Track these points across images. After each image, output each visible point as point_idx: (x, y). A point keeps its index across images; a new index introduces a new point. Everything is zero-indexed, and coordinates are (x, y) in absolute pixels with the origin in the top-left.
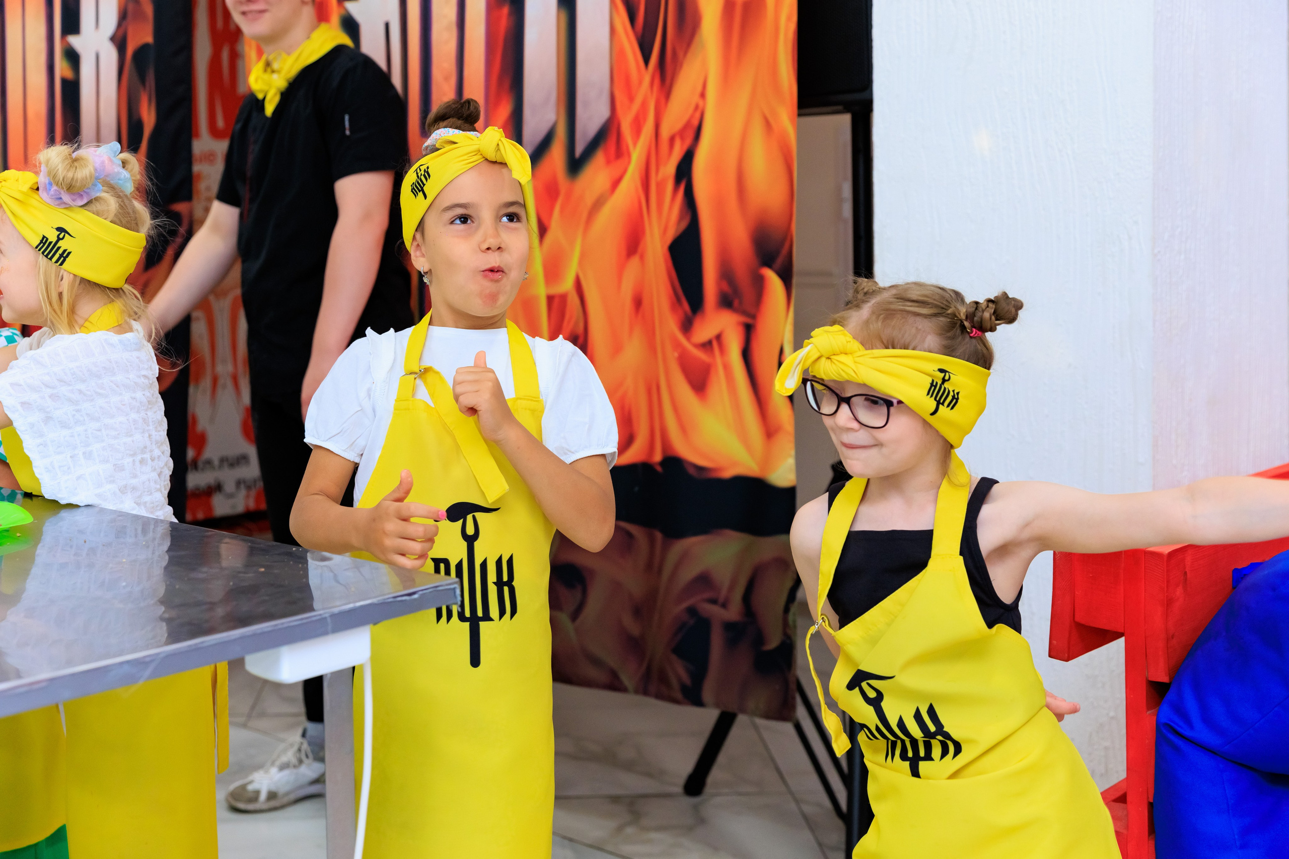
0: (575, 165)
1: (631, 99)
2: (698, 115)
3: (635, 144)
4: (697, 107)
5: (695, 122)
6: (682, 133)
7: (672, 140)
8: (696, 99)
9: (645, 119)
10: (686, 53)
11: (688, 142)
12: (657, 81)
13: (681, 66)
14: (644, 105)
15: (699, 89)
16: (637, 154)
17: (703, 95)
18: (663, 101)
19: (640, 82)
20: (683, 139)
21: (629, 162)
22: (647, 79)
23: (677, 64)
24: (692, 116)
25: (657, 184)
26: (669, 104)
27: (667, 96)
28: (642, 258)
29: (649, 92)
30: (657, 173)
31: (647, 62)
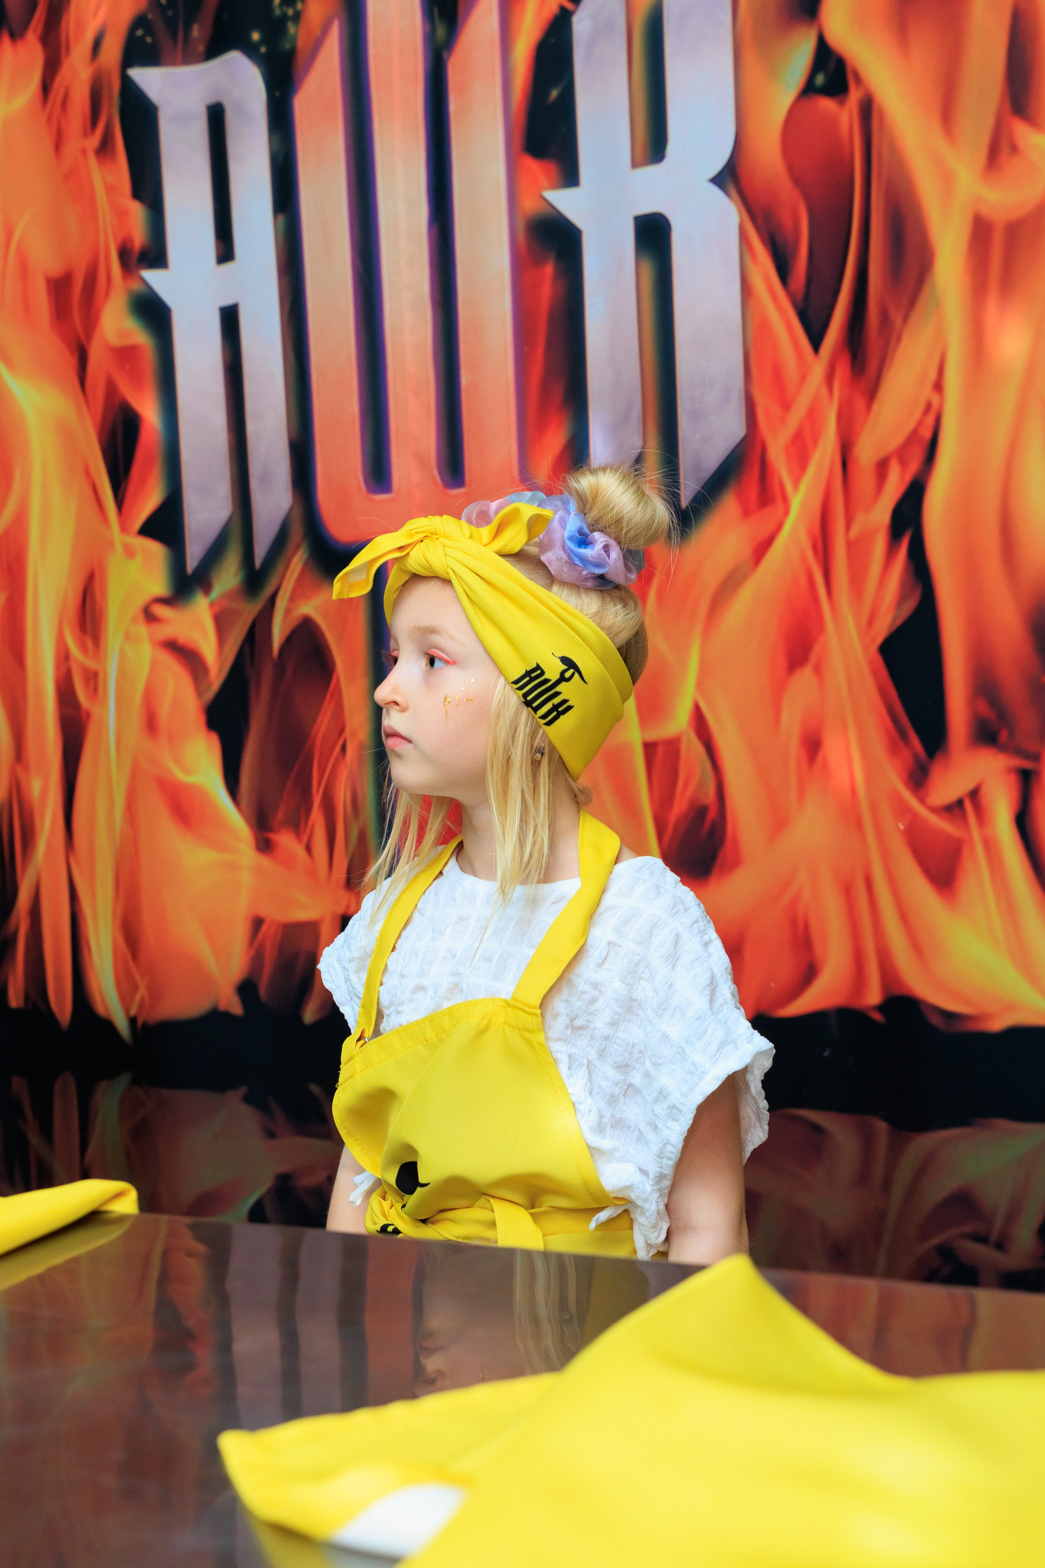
0: (683, 518)
1: (786, 405)
2: (930, 421)
3: (796, 483)
4: (929, 406)
5: (927, 433)
6: (902, 453)
7: (882, 467)
8: (927, 392)
9: (816, 440)
10: (906, 318)
11: (914, 467)
12: (843, 371)
13: (899, 339)
14: (813, 415)
15: (933, 375)
16: (800, 499)
17: (938, 387)
18: (860, 403)
19: (803, 378)
20: (903, 463)
21: (787, 512)
22: (818, 369)
23: (890, 337)
24: (920, 423)
25: (849, 544)
26: (876, 407)
27: (872, 394)
28: (818, 670)
29: (824, 391)
30: (848, 526)
31: (816, 343)
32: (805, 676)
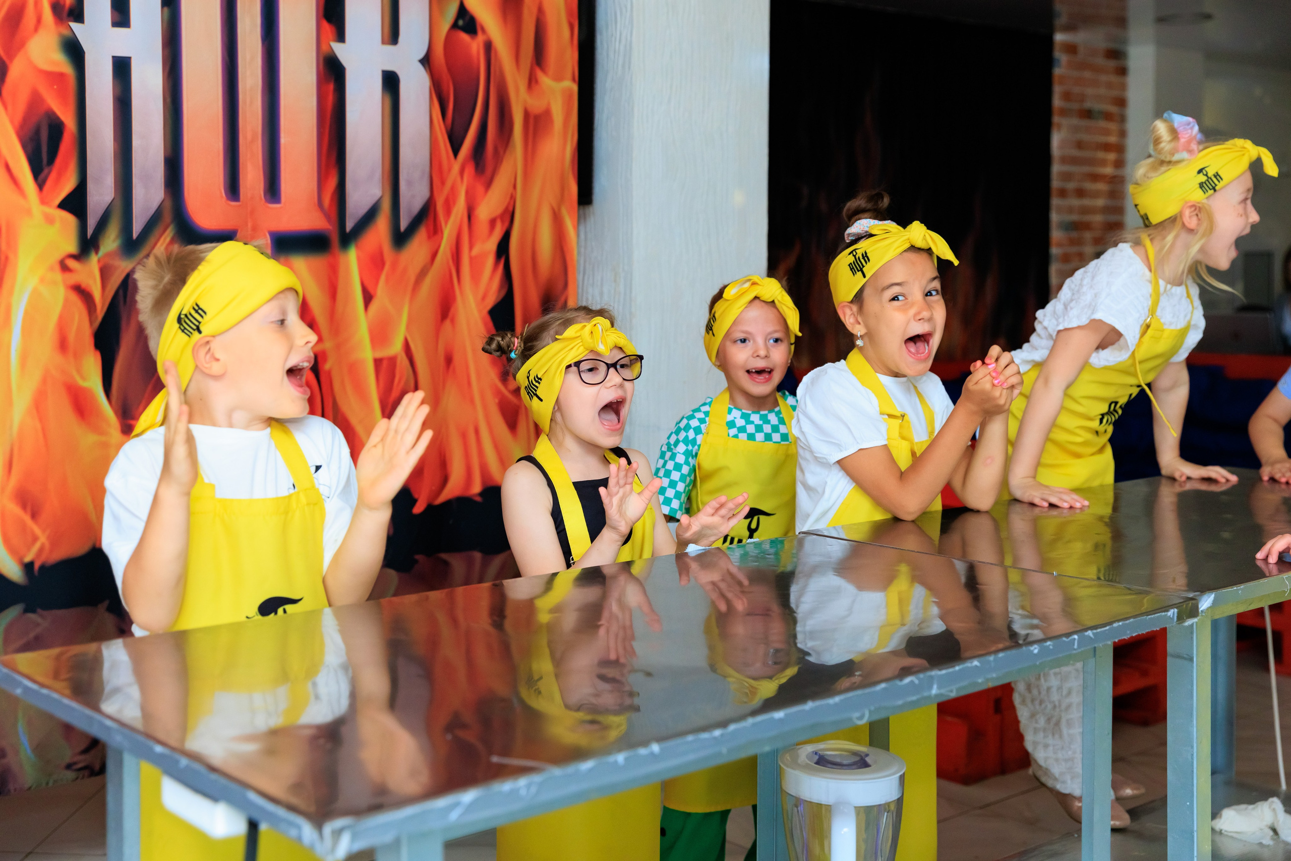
0: (400, 238)
1: (443, 183)
2: (512, 203)
3: (446, 223)
4: (511, 197)
5: (511, 209)
6: (502, 216)
7: (492, 223)
9: (454, 203)
10: (505, 152)
11: (507, 224)
12: (470, 170)
13: (502, 161)
14: (455, 187)
16: (448, 231)
17: (515, 187)
18: (480, 189)
19: (450, 170)
20: (503, 222)
21: (442, 238)
22: (456, 167)
23: (498, 159)
24: (509, 203)
25: (471, 259)
26: (490, 192)
27: (488, 185)
28: (453, 321)
29: (459, 179)
30: (471, 247)
31: (456, 151)
32: (448, 323)
